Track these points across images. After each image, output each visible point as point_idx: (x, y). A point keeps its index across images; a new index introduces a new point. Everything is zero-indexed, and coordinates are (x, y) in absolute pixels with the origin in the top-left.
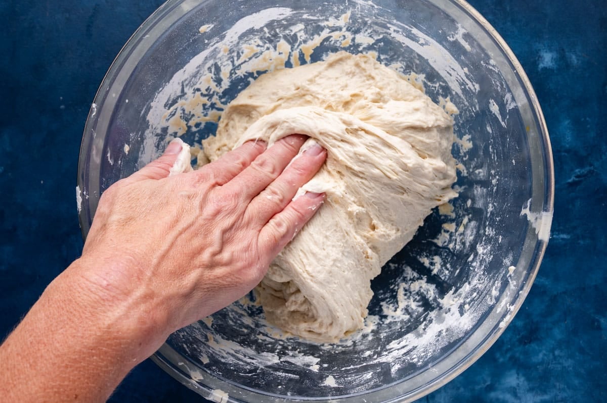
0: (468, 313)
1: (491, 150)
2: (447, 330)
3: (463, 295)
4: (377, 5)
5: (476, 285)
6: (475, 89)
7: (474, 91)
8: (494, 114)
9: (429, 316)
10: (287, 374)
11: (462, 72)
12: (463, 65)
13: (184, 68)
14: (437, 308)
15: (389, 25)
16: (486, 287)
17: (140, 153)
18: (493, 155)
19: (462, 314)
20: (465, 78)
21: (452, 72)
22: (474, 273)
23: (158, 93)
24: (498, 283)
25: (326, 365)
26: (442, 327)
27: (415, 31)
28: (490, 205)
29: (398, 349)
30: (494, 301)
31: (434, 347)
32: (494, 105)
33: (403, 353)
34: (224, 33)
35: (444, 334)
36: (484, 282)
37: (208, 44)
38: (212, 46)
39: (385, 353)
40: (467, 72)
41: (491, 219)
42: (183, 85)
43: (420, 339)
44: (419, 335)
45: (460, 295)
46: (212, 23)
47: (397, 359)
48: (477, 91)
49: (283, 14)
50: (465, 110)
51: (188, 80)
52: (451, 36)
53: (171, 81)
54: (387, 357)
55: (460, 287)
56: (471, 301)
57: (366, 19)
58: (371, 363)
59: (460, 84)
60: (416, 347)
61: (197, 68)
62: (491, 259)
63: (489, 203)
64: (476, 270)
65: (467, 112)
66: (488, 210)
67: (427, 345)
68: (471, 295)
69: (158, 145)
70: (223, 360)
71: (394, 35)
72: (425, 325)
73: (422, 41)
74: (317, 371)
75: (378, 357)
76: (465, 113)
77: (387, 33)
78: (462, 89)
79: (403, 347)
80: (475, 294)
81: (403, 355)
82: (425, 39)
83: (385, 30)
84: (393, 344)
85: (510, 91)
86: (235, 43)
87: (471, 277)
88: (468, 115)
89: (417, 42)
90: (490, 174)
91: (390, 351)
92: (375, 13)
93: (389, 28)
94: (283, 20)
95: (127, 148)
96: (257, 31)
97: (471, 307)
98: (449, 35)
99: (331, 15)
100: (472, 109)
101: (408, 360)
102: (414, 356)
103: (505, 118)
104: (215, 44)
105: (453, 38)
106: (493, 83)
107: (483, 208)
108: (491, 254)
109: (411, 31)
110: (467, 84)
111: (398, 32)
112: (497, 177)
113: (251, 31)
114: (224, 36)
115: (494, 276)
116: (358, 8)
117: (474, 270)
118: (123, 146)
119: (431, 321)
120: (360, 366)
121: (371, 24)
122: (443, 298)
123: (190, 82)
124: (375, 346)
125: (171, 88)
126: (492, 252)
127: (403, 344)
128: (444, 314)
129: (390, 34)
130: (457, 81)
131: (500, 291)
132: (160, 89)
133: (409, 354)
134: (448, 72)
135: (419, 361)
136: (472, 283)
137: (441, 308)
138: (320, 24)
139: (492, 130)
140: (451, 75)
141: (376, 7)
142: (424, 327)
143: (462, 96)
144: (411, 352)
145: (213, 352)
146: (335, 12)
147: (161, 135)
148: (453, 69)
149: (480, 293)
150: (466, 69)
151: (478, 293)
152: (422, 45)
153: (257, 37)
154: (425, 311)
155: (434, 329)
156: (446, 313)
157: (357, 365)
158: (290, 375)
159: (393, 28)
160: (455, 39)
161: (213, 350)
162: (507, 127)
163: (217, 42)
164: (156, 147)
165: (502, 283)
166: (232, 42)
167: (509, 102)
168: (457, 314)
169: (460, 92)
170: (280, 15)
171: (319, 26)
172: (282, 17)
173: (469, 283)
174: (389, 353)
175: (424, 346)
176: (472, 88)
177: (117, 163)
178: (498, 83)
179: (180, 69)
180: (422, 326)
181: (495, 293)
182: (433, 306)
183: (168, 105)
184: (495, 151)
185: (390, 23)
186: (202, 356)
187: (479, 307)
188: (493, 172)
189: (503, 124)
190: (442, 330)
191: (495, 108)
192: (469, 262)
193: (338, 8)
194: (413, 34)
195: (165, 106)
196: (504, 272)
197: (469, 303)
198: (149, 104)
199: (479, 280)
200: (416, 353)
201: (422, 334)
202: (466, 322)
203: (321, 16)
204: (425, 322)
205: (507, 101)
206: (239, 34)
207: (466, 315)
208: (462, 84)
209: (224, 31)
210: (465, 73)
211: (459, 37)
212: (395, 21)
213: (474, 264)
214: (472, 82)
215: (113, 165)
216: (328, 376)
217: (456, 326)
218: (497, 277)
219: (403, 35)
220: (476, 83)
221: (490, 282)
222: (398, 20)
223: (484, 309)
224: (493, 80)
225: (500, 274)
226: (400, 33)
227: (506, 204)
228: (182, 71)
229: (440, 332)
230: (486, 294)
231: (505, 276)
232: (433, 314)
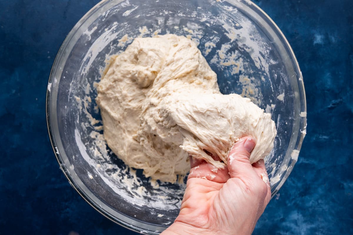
0: (241, 24)
1: (149, 15)
2: (251, 35)
3: (230, 27)
4: (72, 80)
5: (225, 21)
6: (116, 24)
7: (117, 25)
8: (130, 13)
9: (241, 46)
10: (278, 121)
11: (107, 32)
12: (103, 31)
13: (112, 188)
14: (236, 43)
15: (81, 74)
16: (226, 15)
17: (161, 209)
18: (152, 14)
19: (241, 27)
20: (110, 30)
21: (106, 38)
22: (217, 22)
23: (127, 201)
24: (225, 8)
25: (271, 101)
26: (248, 37)
27: (85, 59)
28: (179, 15)
29: (261, 62)
30: (236, 9)
31: (260, 41)
32: (126, 13)
33: (263, 59)
34: (91, 166)
35: (253, 36)
36: (223, 16)
37: (97, 175)
38: (98, 173)
39: (263, 69)
40: (108, 29)
41: (187, 14)
42: (120, 189)
43: (255, 50)
44: (253, 51)
45: (229, 30)
46: (87, 172)
47: (267, 62)
48: (117, 23)
49: (78, 134)
50: (126, 30)
51: (117, 185)
52: (88, 38)
53: (119, 194)
54: (265, 67)
55: (225, 30)
56: (234, 22)
57: (78, 87)
58: (269, 76)
59: (112, 34)
60: (260, 52)
61: (110, 181)
62: (210, 13)
63: (178, 15)
64: (215, 21)
65: (127, 29)
66: (182, 16)
67: (259, 45)
68: (230, 23)
69: (154, 200)
70: (273, 155)
71: (86, 72)
72: (246, 48)
73: (90, 55)
74: (275, 105)
75: (265, 73)
76: (128, 30)
77: (85, 75)
78: (115, 32)
79: (260, 59)
80: (230, 21)
81: (264, 59)
82: (89, 54)
83: (84, 77)
84: (258, 65)
85: (120, 3)
86: (94, 161)
87: (219, 24)
88: (129, 29)
89: (90, 58)
90: (162, 16)
91: (262, 66)
92: (76, 82)
93: (83, 74)
94: (80, 134)
95: (160, 216)
96: (87, 148)
97: (238, 22)
98: (88, 39)
99: (77, 107)
100: (126, 26)
101: (268, 55)
102: (266, 52)
103: (133, 6)
104: (97, 172)
105: (89, 37)
106: (114, 13)
107: (180, 19)
108: (207, 13)
109: (85, 61)
110: (113, 29)
111: (85, 69)
112: (164, 11)
113: (88, 152)
114: (92, 166)
115: (220, 11)
116: (73, 92)
117: (216, 22)
118: (159, 218)
119: (244, 45)
120: (271, 82)
121: (80, 85)
122: (231, 40)
123: (118, 185)
124: (258, 75)
125: (123, 194)
126: (206, 12)
127: (257, 60)
128: (241, 38)
129: (86, 74)
130: (111, 35)
131: (230, 6)
132: (125, 200)
133: (264, 56)
134: (106, 40)
135: (269, 49)
136: (223, 23)
137: (237, 40)
138: (81, 114)
139: (139, 14)
140: (107, 39)
141: (73, 81)
142: (248, 49)
143: (119, 32)
144: (262, 54)
145: (269, 161)
146: (75, 105)
147: (148, 199)
148: (105, 37)
149: (230, 18)
150: (106, 30)
151: (229, 19)
152: (91, 55)
153: (90, 149)
154: (237, 49)
155: (249, 43)
156: (240, 37)
157: (270, 84)
158: (278, 119)
159: (83, 72)
160: (90, 36)
161: (268, 161)
162: (138, 6)
163: (95, 170)
164: (155, 202)
165: (225, 5)
166: (94, 162)
167: (126, 4)
168: (241, 30)
169: (117, 34)
170: (78, 135)
171: (82, 114)
172: (79, 135)
173: (223, 24)
174: (263, 67)
175: (260, 47)
176: (116, 26)
177: (169, 220)
178: (115, 11)
179: (112, 190)
180: (247, 50)
181: (231, 9)
182: (235, 45)
183: (132, 196)
184: (150, 12)
185: (80, 74)
186: (272, 167)
187: (237, 18)
188: (161, 14)
189: (136, 8)
190: (250, 38)
191: (127, 13)
192: (210, 26)
193: (73, 103)
194: (86, 60)
195: (133, 197)
196: (219, 4)
197: (235, 24)
198: (133, 205)
199: (222, 19)
200: (263, 52)
201: (252, 49)
202: (246, 24)
203: (77, 113)
204: (245, 49)
205: (125, 5)
206: (90, 159)
207: (242, 25)
208: (113, 32)
209: (90, 166)
210: (108, 30)
211: (89, 33)
212: (80, 71)
213: (212, 22)
214: (113, 26)
215: (170, 221)
216: (278, 99)
217: (248, 30)
218: (221, 8)
219: (86, 66)
220: (113, 23)
221: (223, 12)
222: (79, 69)
223: (240, 15)
224: (113, 14)
225: (219, 7)
226: (85, 68)
227: (180, 5)
228: (113, 189)
229: (251, 39)
230: (231, 14)
231: (221, 4)
232: (240, 44)
